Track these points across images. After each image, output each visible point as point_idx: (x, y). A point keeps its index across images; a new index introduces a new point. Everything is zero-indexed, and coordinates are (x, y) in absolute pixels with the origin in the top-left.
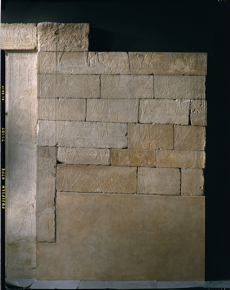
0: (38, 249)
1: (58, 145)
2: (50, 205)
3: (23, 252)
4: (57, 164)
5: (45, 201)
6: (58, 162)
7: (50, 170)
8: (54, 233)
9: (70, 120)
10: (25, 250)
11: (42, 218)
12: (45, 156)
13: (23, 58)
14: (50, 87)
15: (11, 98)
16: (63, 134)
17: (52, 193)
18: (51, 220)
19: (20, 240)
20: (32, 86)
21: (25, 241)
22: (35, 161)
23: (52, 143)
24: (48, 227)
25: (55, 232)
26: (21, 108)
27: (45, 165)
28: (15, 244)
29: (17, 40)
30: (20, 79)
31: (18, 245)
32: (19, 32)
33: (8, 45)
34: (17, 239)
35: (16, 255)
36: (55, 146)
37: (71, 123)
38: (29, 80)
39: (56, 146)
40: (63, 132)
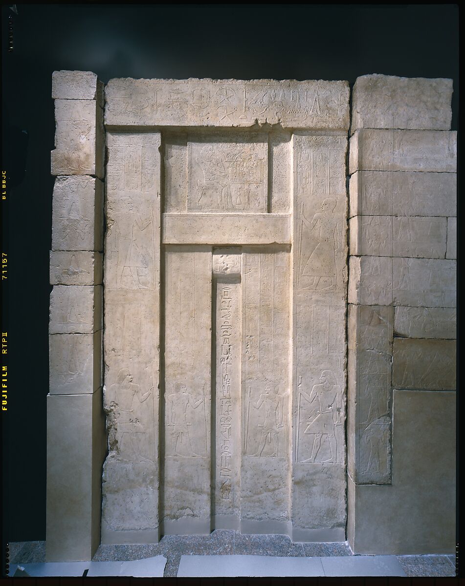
0: (360, 497)
1: (395, 303)
2: (382, 415)
3: (320, 496)
4: (393, 339)
5: (372, 407)
6: (396, 335)
7: (381, 349)
8: (388, 466)
9: (418, 256)
10: (324, 492)
11: (367, 439)
12: (372, 323)
13: (320, 146)
14: (382, 194)
15: (298, 217)
16: (406, 282)
17: (386, 392)
18: (382, 442)
19: (315, 473)
20: (337, 196)
21: (325, 476)
22: (342, 331)
23: (385, 300)
24: (376, 455)
25: (391, 465)
26: (316, 235)
27: (373, 339)
28: (306, 481)
29: (312, 110)
30: (315, 183)
31: (312, 482)
32: (316, 95)
33: (295, 119)
34: (311, 472)
35: (308, 501)
36: (390, 305)
37: (419, 261)
38: (331, 184)
39: (393, 306)
40: (404, 279)
